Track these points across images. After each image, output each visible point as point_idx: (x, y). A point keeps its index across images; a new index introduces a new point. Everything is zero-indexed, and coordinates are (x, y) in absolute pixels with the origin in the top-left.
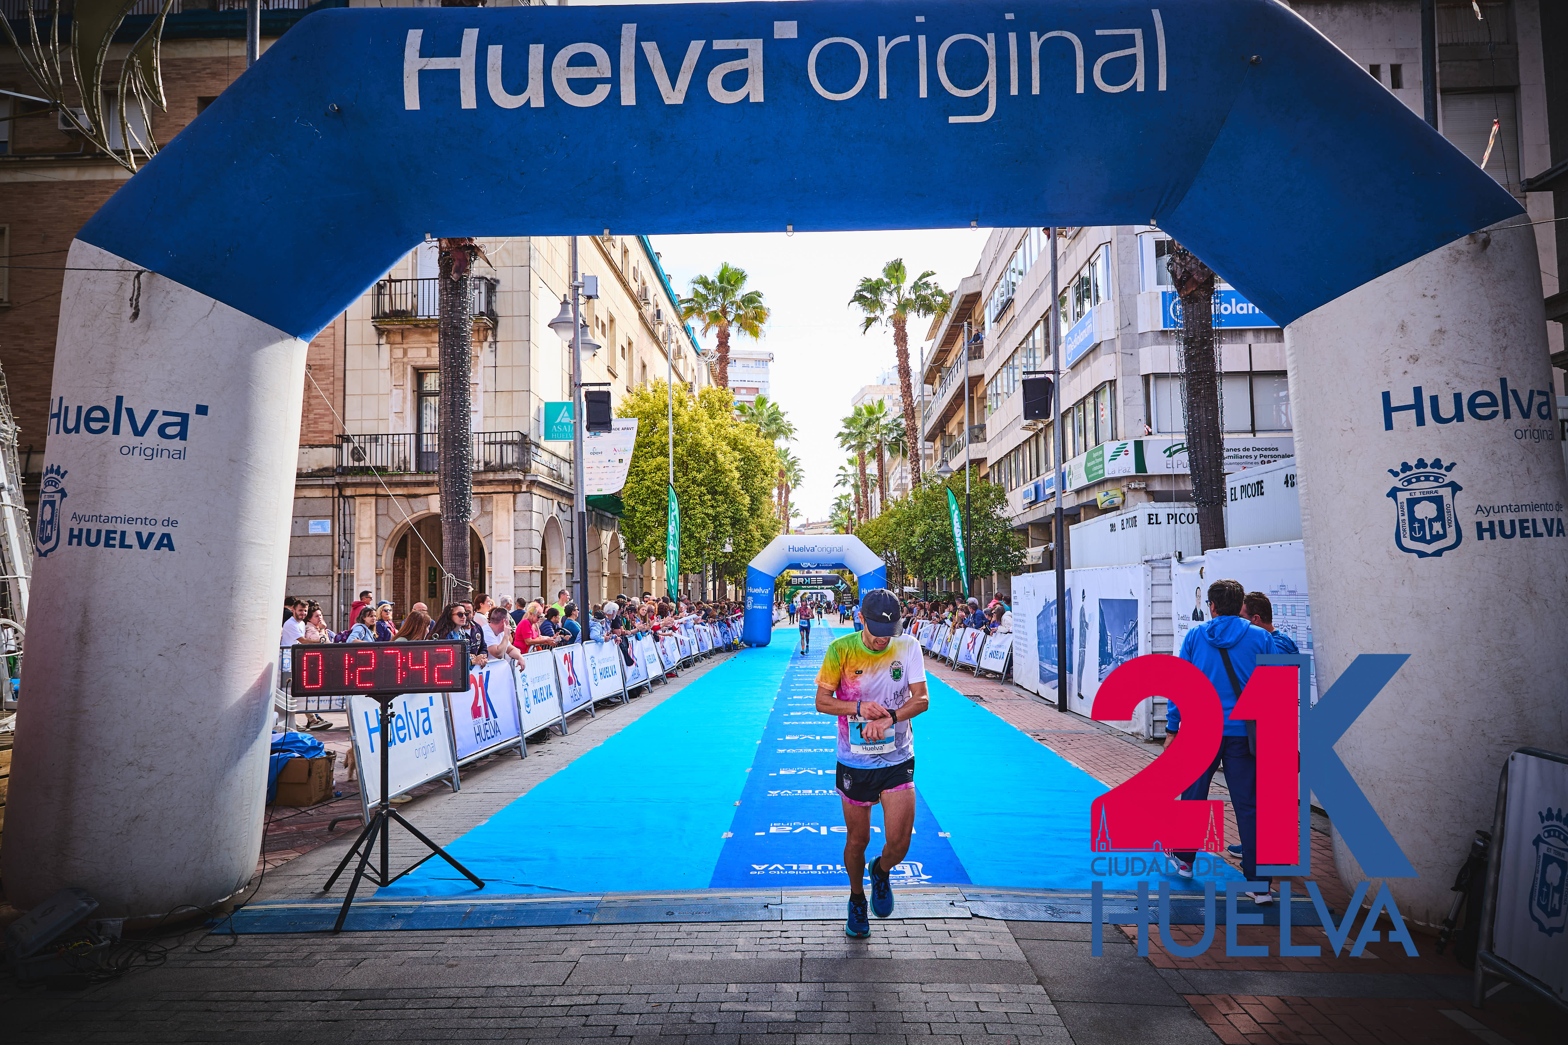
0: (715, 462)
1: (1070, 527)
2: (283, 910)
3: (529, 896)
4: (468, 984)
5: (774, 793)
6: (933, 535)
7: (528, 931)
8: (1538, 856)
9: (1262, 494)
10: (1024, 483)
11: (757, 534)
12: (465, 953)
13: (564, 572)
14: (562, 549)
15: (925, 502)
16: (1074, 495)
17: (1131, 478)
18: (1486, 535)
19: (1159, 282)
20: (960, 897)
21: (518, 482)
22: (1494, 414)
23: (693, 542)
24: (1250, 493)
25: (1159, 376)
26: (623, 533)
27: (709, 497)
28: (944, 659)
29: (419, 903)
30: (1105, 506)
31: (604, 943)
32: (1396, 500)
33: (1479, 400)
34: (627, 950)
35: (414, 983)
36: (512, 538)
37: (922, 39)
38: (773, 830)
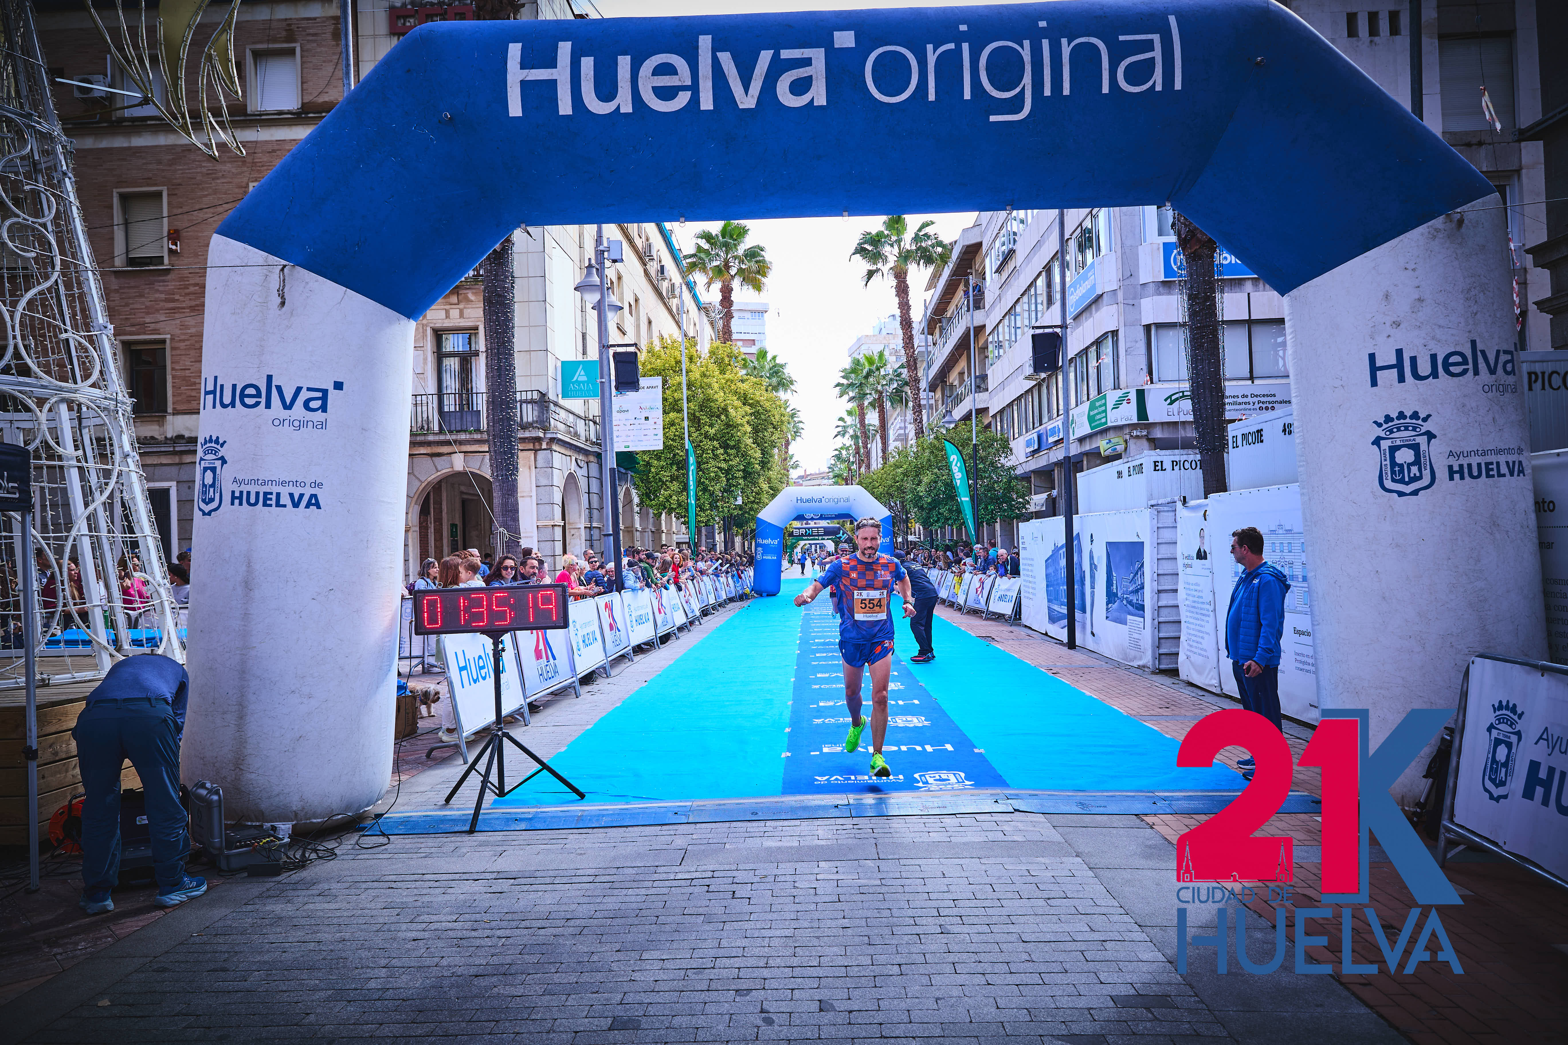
0: (727, 416)
1: (1078, 475)
2: (420, 817)
3: (627, 803)
4: (600, 866)
5: (819, 721)
6: (940, 484)
7: (636, 828)
8: (1490, 740)
9: (1262, 441)
10: (1027, 432)
11: (765, 487)
12: (590, 845)
13: (582, 526)
14: (579, 504)
15: (932, 452)
16: (1077, 444)
17: (1133, 426)
18: (1457, 476)
19: (1160, 234)
20: (1002, 796)
21: (538, 440)
22: (1465, 372)
23: (707, 495)
24: (1250, 441)
25: (1160, 326)
26: (637, 487)
27: (722, 451)
28: (952, 605)
29: (535, 810)
30: (1107, 453)
31: (704, 836)
32: (1379, 447)
33: (1452, 360)
34: (725, 840)
35: (555, 867)
36: (534, 494)
37: (965, 47)
38: (825, 750)
